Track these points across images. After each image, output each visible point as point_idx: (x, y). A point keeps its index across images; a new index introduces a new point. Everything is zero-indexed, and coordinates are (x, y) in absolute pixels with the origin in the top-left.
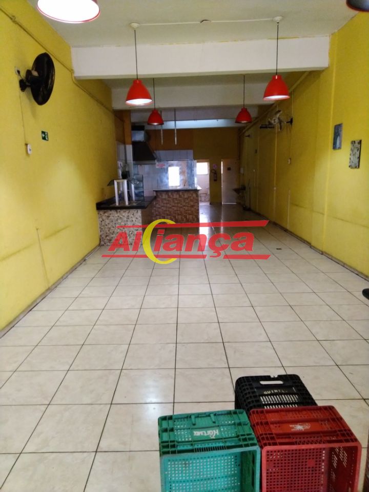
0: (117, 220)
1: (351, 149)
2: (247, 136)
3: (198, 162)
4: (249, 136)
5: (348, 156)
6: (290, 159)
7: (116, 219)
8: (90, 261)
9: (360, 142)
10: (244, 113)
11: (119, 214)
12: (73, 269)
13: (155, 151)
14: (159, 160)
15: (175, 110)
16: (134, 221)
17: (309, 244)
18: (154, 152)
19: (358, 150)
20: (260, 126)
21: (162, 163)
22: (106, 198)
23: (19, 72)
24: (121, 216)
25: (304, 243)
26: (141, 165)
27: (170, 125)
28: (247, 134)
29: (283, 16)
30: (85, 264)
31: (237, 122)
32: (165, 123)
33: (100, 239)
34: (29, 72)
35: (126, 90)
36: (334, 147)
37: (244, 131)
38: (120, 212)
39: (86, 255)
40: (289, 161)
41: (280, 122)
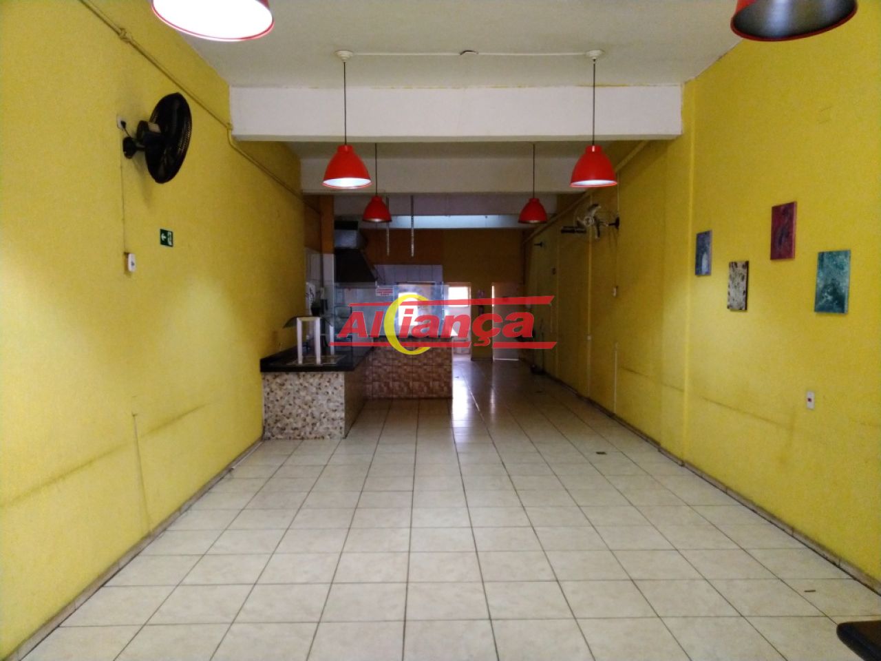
0: (298, 391)
1: (730, 276)
2: (538, 245)
3: (451, 285)
4: (541, 244)
5: (725, 289)
6: (617, 287)
7: (296, 389)
8: (240, 472)
9: (746, 265)
10: (533, 205)
11: (301, 381)
12: (205, 490)
13: (375, 266)
14: (383, 283)
15: (412, 197)
16: (330, 393)
17: (656, 444)
18: (374, 268)
19: (743, 279)
20: (562, 228)
21: (387, 287)
22: (281, 349)
23: (124, 124)
24: (307, 385)
25: (647, 441)
26: (349, 288)
27: (404, 222)
28: (537, 240)
29: (603, 51)
30: (230, 479)
31: (521, 221)
32: (393, 218)
33: (264, 428)
34: (143, 125)
35: (324, 162)
36: (698, 271)
37: (532, 235)
38: (304, 376)
39: (234, 460)
40: (615, 290)
41: (598, 223)
